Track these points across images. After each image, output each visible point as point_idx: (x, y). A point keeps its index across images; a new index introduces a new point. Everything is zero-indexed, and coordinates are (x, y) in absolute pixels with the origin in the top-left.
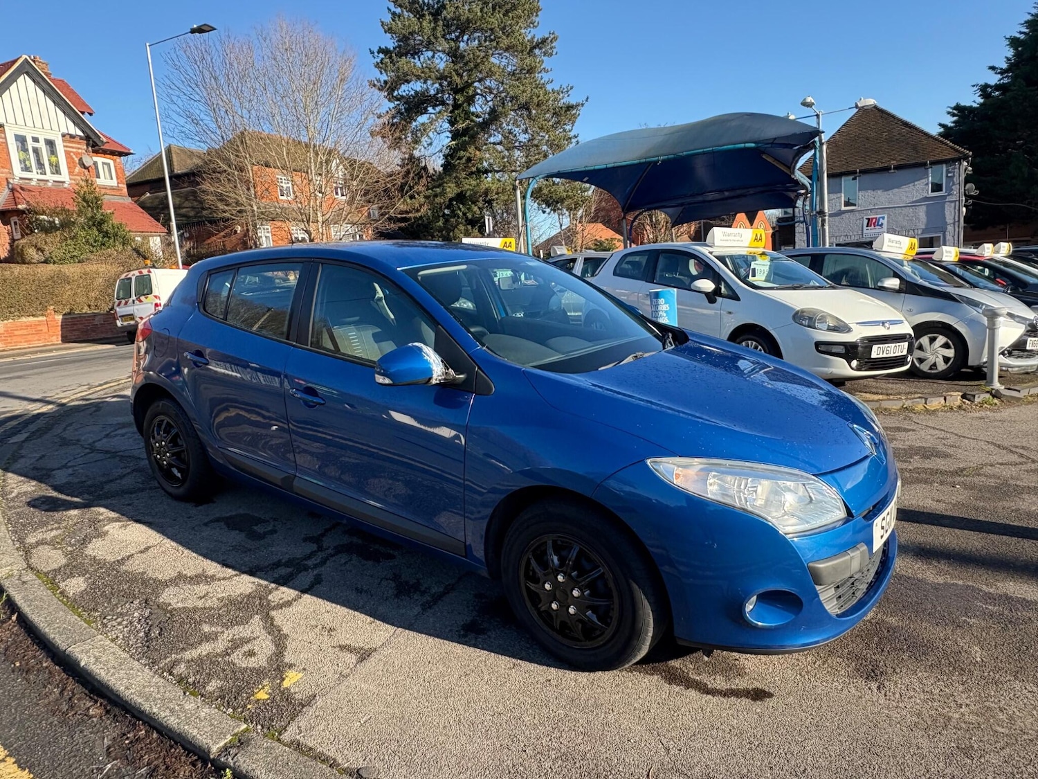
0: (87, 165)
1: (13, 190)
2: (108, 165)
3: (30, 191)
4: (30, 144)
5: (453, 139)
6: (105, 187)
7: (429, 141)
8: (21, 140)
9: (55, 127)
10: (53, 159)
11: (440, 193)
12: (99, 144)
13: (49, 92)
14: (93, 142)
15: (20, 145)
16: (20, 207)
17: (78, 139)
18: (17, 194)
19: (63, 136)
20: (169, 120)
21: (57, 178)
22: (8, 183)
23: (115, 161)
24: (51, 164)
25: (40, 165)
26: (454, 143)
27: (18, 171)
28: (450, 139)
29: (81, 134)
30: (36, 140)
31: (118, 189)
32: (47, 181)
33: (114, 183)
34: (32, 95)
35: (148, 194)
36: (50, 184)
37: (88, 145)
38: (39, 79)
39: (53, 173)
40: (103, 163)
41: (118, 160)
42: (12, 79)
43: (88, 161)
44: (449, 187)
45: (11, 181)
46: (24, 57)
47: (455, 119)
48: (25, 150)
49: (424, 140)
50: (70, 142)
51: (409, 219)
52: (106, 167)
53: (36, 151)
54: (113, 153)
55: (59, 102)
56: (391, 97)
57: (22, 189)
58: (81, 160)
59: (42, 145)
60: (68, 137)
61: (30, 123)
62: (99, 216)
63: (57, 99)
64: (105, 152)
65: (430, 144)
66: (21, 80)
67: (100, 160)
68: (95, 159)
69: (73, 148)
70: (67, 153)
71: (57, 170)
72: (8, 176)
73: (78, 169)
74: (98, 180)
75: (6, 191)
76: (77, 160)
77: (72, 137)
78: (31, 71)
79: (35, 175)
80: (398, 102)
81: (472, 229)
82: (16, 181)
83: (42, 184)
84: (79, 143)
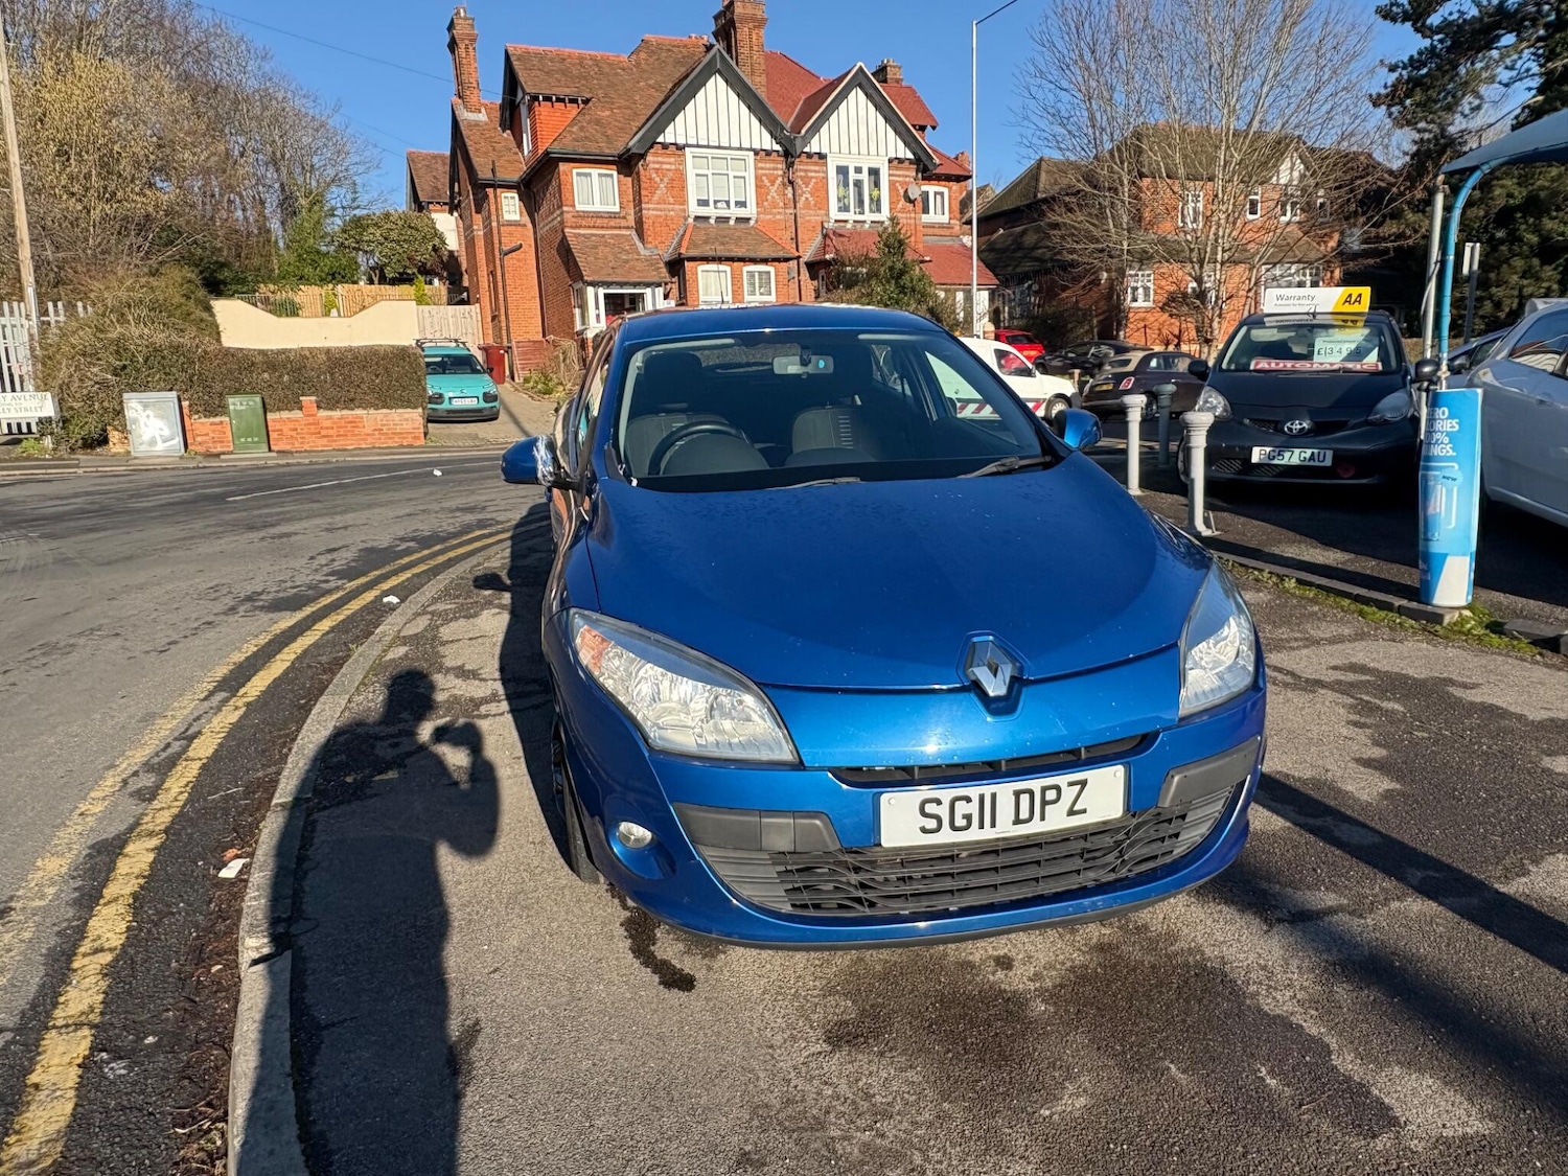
0: (912, 197)
1: (825, 236)
2: (942, 194)
3: (841, 235)
4: (852, 176)
5: (1541, 90)
6: (932, 226)
7: (1477, 102)
8: (842, 171)
9: (882, 151)
10: (875, 193)
11: (1480, 199)
12: (931, 167)
13: (881, 106)
14: (925, 167)
15: (841, 177)
16: (827, 257)
17: (907, 163)
18: (828, 242)
19: (890, 161)
20: (1026, 123)
21: (876, 217)
22: (823, 227)
23: (950, 189)
24: (871, 199)
25: (861, 203)
26: (1540, 98)
27: (834, 214)
28: (1534, 92)
29: (912, 157)
30: (858, 170)
31: (948, 226)
32: (864, 222)
33: (945, 219)
34: (862, 113)
35: (1002, 231)
36: (867, 226)
37: (917, 171)
38: (871, 91)
39: (871, 211)
40: (936, 193)
41: (954, 188)
42: (843, 95)
43: (914, 193)
44: (1502, 186)
45: (826, 225)
46: (859, 64)
47: (1552, 51)
48: (846, 185)
49: (1468, 102)
50: (897, 168)
51: (1386, 251)
52: (938, 197)
53: (858, 184)
54: (949, 178)
55: (891, 119)
56: (1422, 30)
57: (834, 233)
58: (906, 191)
59: (865, 176)
60: (896, 162)
61: (854, 150)
62: (899, 265)
63: (890, 115)
64: (939, 178)
65: (1478, 108)
66: (852, 95)
67: (931, 188)
68: (925, 188)
69: (899, 176)
70: (892, 184)
71: (876, 205)
72: (825, 218)
73: (902, 203)
74: (924, 216)
75: (820, 237)
76: (902, 192)
77: (901, 161)
78: (864, 82)
79: (851, 216)
80: (1440, 36)
81: (1542, 264)
82: (830, 225)
83: (858, 226)
84: (907, 169)
